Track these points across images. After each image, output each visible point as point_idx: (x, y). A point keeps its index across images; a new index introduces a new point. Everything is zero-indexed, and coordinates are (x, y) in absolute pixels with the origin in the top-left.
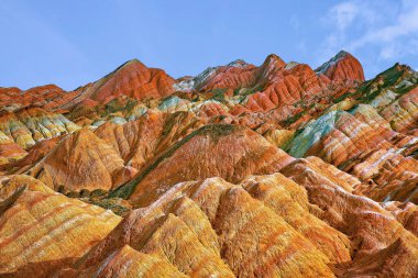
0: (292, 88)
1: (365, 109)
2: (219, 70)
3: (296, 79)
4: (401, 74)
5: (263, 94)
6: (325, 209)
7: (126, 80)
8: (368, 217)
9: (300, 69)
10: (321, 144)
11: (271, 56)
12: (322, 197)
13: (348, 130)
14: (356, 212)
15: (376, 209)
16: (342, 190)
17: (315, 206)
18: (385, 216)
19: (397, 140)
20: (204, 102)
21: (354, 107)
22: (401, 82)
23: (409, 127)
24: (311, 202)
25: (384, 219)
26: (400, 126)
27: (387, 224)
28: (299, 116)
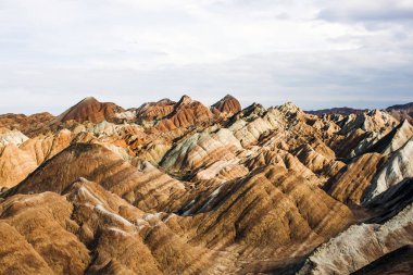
1: (224, 131)
2: (152, 104)
3: (192, 111)
4: (254, 109)
5: (170, 120)
6: (81, 225)
7: (84, 109)
9: (196, 104)
10: (186, 156)
12: (81, 214)
13: (205, 146)
14: (104, 228)
15: (121, 225)
16: (100, 207)
17: (73, 222)
18: (124, 233)
19: (239, 153)
20: (126, 125)
21: (217, 130)
22: (252, 115)
23: (252, 144)
24: (72, 218)
25: (121, 235)
26: (246, 143)
27: (122, 239)
28: (185, 135)
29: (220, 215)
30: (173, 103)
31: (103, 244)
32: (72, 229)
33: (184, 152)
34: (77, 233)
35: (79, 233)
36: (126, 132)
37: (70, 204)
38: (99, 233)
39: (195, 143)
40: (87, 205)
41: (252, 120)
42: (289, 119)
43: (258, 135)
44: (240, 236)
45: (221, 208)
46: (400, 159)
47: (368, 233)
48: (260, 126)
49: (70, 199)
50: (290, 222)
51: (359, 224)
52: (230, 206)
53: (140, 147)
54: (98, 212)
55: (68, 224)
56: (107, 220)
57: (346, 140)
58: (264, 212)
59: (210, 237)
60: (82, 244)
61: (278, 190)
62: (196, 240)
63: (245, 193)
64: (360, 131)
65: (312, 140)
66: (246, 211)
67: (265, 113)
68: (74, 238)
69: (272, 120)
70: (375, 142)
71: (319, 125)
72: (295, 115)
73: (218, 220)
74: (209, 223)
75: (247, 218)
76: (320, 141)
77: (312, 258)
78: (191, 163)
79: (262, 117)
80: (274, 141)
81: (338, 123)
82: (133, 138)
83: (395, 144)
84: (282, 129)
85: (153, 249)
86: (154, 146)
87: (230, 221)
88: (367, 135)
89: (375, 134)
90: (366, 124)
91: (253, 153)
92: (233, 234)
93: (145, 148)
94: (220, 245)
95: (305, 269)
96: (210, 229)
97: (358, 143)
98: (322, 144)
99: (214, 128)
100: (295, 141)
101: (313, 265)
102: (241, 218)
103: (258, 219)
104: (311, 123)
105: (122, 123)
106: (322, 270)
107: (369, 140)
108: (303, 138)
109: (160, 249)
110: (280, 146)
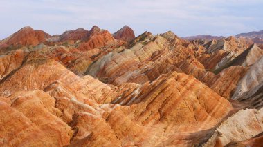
0: (100, 41)
1: (128, 51)
2: (71, 32)
3: (102, 37)
4: (146, 36)
5: (86, 43)
6: (63, 111)
7: (23, 36)
8: (84, 116)
9: (105, 32)
11: (94, 27)
12: (62, 104)
13: (117, 61)
14: (79, 113)
15: (90, 111)
16: (74, 99)
17: (57, 110)
18: (93, 115)
19: (139, 66)
20: (56, 46)
21: (123, 51)
22: (146, 40)
23: (147, 60)
24: (56, 107)
25: (92, 117)
26: (143, 59)
27: (93, 120)
28: (100, 54)
29: (149, 105)
30: (86, 32)
31: (81, 123)
32: (57, 114)
33: (103, 65)
34: (60, 116)
35: (63, 116)
36: (57, 52)
37: (53, 98)
38: (76, 116)
39: (110, 59)
40: (65, 98)
41: (146, 43)
42: (170, 43)
43: (151, 54)
44: (162, 118)
45: (149, 100)
46: (256, 69)
47: (251, 116)
48: (153, 48)
49: (52, 94)
50: (194, 109)
51: (245, 109)
52: (155, 99)
53: (70, 62)
54: (73, 103)
55: (54, 111)
56: (79, 107)
57: (212, 57)
58: (176, 102)
59: (144, 118)
60: (65, 124)
61: (184, 89)
62: (136, 119)
63: (163, 90)
64: (221, 52)
65: (189, 57)
66: (166, 102)
67: (154, 39)
68: (60, 120)
69: (160, 43)
70: (232, 59)
71: (191, 47)
72: (174, 40)
73: (148, 108)
74: (141, 110)
75: (167, 106)
76: (193, 57)
77: (219, 130)
78: (107, 72)
79: (153, 41)
80: (163, 57)
81: (204, 46)
82: (64, 55)
83: (249, 60)
84: (167, 49)
85: (113, 126)
86: (80, 61)
87: (155, 108)
88: (226, 54)
89: (232, 53)
90: (225, 47)
91: (149, 65)
92: (158, 117)
93: (73, 62)
94: (150, 124)
95: (214, 136)
96: (142, 114)
97: (221, 59)
98: (196, 60)
99: (120, 49)
100: (177, 58)
101: (219, 134)
102: (162, 107)
103: (174, 105)
104: (186, 45)
105: (53, 45)
106: (225, 137)
107: (228, 57)
108: (182, 56)
109: (117, 126)
110: (167, 61)
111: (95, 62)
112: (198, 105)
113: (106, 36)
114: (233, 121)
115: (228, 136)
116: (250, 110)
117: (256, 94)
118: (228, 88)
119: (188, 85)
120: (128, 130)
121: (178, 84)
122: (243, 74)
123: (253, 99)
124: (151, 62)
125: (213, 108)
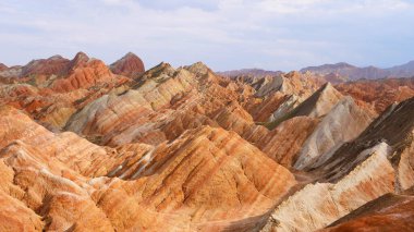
0: (89, 76)
1: (134, 93)
2: (41, 62)
3: (92, 70)
4: (163, 70)
5: (67, 80)
6: (26, 190)
8: (61, 198)
9: (96, 63)
10: (95, 120)
11: (79, 53)
12: (25, 179)
13: (116, 109)
14: (53, 193)
15: (72, 190)
16: (45, 171)
17: (17, 188)
18: (77, 196)
19: (152, 117)
20: (17, 84)
21: (126, 92)
22: (162, 76)
23: (164, 107)
24: (15, 183)
25: (75, 199)
26: (157, 106)
27: (77, 204)
28: (88, 97)
29: (166, 178)
30: (66, 61)
31: (57, 208)
32: (16, 194)
33: (93, 115)
34: (23, 198)
35: (26, 198)
36: (18, 93)
37: (10, 169)
38: (48, 199)
39: (104, 106)
40: (30, 168)
41: (163, 81)
42: (200, 81)
43: (170, 98)
44: (188, 198)
45: (166, 171)
46: (331, 122)
47: (323, 193)
48: (174, 88)
49: (9, 163)
50: (237, 184)
51: (314, 183)
52: (176, 168)
53: (39, 109)
54: (44, 177)
55: (11, 190)
56: (54, 183)
57: (264, 103)
58: (210, 173)
59: (158, 200)
60: (30, 210)
61: (222, 152)
62: (146, 202)
63: (189, 155)
64: (279, 95)
65: (229, 103)
66: (193, 173)
67: (176, 74)
68: (22, 205)
69: (184, 81)
70: (295, 106)
71: (232, 86)
72: (206, 76)
73: (165, 183)
74: (155, 187)
75: (194, 181)
76: (236, 103)
77: (274, 216)
78: (100, 127)
79: (173, 77)
80: (189, 103)
81: (252, 86)
82: (30, 99)
83: (320, 108)
84: (195, 90)
85: (109, 212)
86: (56, 109)
87: (176, 184)
88: (286, 98)
89: (295, 98)
90: (284, 87)
91: (168, 116)
92: (181, 197)
93: (44, 110)
94: (169, 208)
95: (268, 226)
96: (156, 192)
97: (278, 107)
98: (239, 108)
99: (121, 89)
100: (210, 104)
101: (275, 222)
102: (188, 181)
103: (206, 179)
104: (225, 85)
105: (12, 83)
106: (284, 227)
107: (289, 103)
108: (219, 101)
109: (116, 213)
110: (195, 109)
111: (80, 110)
112: (243, 179)
113: (98, 69)
114: (297, 202)
115: (289, 226)
116: (323, 185)
117: (331, 160)
118: (288, 150)
119: (228, 147)
120: (133, 219)
121: (212, 145)
122: (311, 128)
123: (327, 168)
124: (171, 111)
125: (266, 183)
